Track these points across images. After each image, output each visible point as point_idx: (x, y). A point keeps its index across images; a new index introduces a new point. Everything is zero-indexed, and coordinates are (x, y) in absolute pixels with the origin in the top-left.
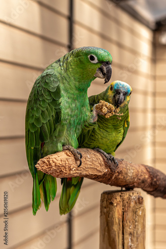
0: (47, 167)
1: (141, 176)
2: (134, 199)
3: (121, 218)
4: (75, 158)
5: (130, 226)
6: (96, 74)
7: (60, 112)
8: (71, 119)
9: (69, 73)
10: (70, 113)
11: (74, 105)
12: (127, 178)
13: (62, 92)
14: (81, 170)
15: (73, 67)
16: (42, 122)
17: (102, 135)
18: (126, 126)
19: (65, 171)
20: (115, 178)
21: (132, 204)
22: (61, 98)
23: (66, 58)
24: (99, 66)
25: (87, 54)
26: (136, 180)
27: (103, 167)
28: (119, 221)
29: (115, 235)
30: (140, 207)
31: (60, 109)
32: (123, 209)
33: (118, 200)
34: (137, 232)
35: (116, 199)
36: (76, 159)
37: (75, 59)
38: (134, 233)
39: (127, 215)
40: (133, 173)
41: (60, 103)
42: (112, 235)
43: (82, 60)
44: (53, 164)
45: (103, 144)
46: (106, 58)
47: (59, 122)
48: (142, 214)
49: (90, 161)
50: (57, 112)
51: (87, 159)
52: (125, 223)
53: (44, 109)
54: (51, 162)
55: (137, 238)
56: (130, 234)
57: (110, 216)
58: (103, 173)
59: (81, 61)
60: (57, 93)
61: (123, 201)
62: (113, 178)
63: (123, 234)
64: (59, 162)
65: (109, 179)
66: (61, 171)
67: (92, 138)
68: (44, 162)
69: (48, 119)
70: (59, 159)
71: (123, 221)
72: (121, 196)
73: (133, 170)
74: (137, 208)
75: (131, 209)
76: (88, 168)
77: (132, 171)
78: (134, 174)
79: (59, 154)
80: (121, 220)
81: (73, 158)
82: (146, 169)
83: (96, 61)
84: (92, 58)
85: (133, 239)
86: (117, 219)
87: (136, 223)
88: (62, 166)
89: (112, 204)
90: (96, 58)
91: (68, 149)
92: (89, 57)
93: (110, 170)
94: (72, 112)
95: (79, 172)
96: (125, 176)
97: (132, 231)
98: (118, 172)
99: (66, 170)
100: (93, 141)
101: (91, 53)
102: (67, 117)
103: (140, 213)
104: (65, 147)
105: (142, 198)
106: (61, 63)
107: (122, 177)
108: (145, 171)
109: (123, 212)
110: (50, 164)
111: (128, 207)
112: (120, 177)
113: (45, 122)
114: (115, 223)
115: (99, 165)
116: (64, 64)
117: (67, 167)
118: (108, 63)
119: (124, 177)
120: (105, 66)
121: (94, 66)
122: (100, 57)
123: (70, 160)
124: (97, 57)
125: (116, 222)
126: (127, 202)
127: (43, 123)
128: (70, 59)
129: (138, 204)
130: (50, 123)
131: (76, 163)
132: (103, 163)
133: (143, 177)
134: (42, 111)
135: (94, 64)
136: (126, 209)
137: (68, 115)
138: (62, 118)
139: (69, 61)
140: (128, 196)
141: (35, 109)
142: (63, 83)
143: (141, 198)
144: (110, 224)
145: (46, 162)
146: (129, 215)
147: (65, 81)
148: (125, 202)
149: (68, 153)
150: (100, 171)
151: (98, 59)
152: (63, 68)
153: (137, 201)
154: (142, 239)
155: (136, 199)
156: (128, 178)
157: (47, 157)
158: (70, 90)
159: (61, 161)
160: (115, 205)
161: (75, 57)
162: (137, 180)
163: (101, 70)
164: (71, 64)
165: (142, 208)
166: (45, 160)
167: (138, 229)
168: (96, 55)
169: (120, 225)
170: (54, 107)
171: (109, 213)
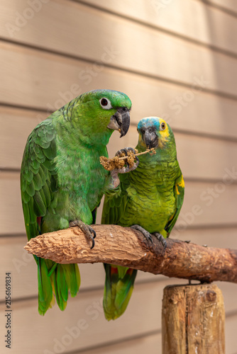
0: (40, 249)
1: (218, 263)
2: (201, 295)
3: (184, 320)
4: (86, 237)
5: (196, 332)
6: (110, 123)
7: (56, 175)
8: (75, 185)
9: (74, 124)
10: (71, 176)
11: (76, 167)
12: (189, 265)
13: (59, 148)
14: (97, 253)
15: (80, 115)
16: (35, 189)
17: (143, 205)
18: (178, 193)
19: (68, 255)
20: (166, 265)
21: (199, 302)
22: (57, 157)
23: (72, 104)
24: (113, 113)
25: (98, 98)
26: (208, 269)
27: (140, 250)
28: (182, 325)
29: (176, 345)
30: (211, 306)
31: (55, 172)
32: (187, 309)
33: (180, 297)
34: (207, 341)
35: (177, 295)
36: (88, 239)
37: (83, 105)
38: (202, 341)
39: (192, 316)
40: (201, 259)
41: (55, 164)
42: (173, 345)
43: (91, 105)
44: (49, 245)
45: (145, 218)
46: (122, 103)
47: (56, 189)
48: (213, 315)
49: (115, 242)
50: (52, 176)
51: (108, 238)
52: (189, 327)
53: (37, 172)
54: (46, 242)
55: (207, 349)
56: (197, 343)
57: (170, 318)
58: (140, 258)
59: (90, 107)
60: (52, 150)
61: (187, 297)
62: (163, 265)
63: (187, 343)
64: (58, 243)
65: (155, 267)
66: (63, 254)
67: (129, 210)
68: (36, 242)
69: (42, 185)
70: (59, 238)
71: (187, 325)
72: (184, 291)
73: (202, 255)
74: (206, 308)
75: (197, 309)
76: (110, 251)
77: (200, 257)
78: (204, 261)
79: (61, 232)
80: (184, 324)
81: (83, 237)
82: (231, 254)
83: (109, 106)
84: (104, 102)
85: (201, 350)
86: (178, 322)
87: (205, 328)
88: (63, 248)
89: (171, 301)
90: (109, 102)
91: (77, 226)
92: (100, 101)
93: (152, 254)
94: (74, 175)
95: (95, 256)
96: (185, 263)
97: (199, 339)
98: (169, 257)
99: (70, 253)
100: (131, 215)
101: (104, 95)
102: (67, 183)
103: (211, 314)
104: (73, 224)
105: (215, 294)
106: (65, 111)
107: (180, 265)
108: (227, 257)
109: (187, 313)
110: (44, 245)
111: (193, 306)
112: (175, 263)
113: (38, 190)
114: (175, 328)
115: (131, 247)
116: (69, 113)
117: (71, 249)
118: (125, 109)
119: (184, 265)
120: (122, 113)
121: (107, 112)
122: (114, 101)
123: (78, 239)
124: (111, 101)
125: (177, 327)
126: (192, 299)
127: (36, 191)
128: (76, 105)
129: (207, 301)
130: (44, 191)
131: (88, 244)
132: (137, 244)
133: (223, 266)
134: (34, 175)
135: (107, 110)
136: (191, 309)
137: (69, 180)
138: (60, 183)
139: (75, 107)
140: (194, 290)
141: (27, 172)
142: (62, 135)
143: (212, 294)
144: (170, 330)
145: (39, 242)
146: (195, 317)
147: (65, 132)
148: (190, 299)
149: (76, 231)
150: (133, 256)
151: (111, 104)
152: (66, 118)
153: (205, 297)
154: (215, 350)
155: (205, 296)
156: (192, 265)
157: (42, 236)
158: (71, 144)
159: (62, 240)
160: (176, 303)
161: (83, 102)
162: (210, 269)
163: (116, 118)
164: (78, 111)
165: (214, 307)
166: (38, 240)
167: (208, 336)
168: (109, 98)
169: (182, 330)
170: (48, 169)
171: (169, 315)
